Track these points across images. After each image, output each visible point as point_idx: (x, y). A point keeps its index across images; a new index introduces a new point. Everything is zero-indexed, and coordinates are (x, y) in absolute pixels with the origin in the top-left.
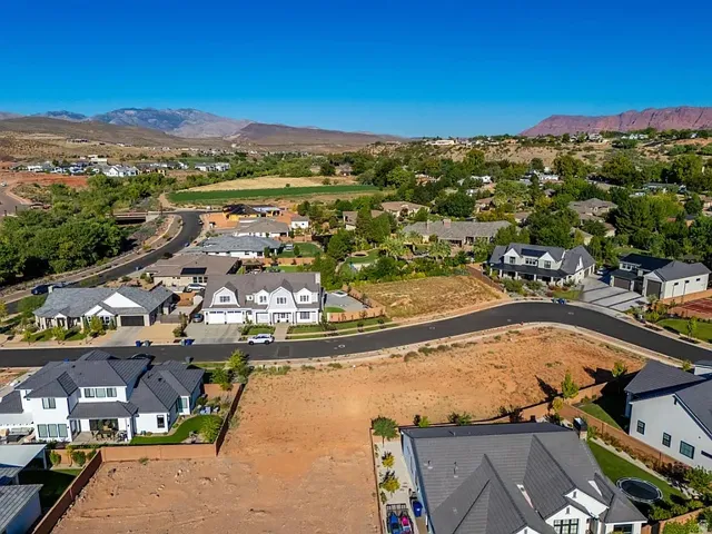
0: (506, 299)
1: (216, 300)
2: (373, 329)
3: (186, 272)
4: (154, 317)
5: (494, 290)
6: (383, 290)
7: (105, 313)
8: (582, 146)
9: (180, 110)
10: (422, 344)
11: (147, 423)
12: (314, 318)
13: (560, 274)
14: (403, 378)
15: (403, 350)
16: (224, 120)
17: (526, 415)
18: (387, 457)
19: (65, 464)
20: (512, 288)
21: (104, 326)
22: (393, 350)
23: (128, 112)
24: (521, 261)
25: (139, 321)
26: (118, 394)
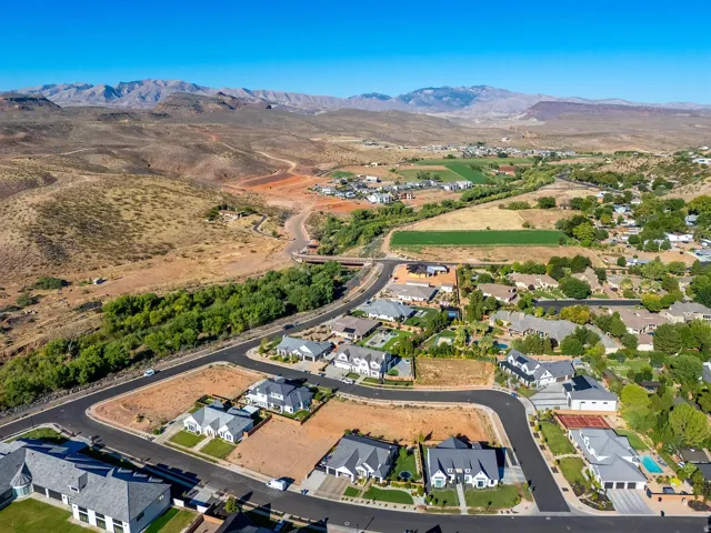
0: (491, 385)
2: (399, 388)
3: (347, 330)
4: (317, 358)
5: (491, 378)
6: (431, 364)
9: (472, 88)
11: (288, 409)
12: (378, 375)
13: (531, 378)
16: (514, 95)
19: (263, 416)
20: (501, 379)
21: (298, 359)
22: (395, 402)
23: (426, 91)
24: (515, 364)
25: (310, 359)
26: (282, 398)
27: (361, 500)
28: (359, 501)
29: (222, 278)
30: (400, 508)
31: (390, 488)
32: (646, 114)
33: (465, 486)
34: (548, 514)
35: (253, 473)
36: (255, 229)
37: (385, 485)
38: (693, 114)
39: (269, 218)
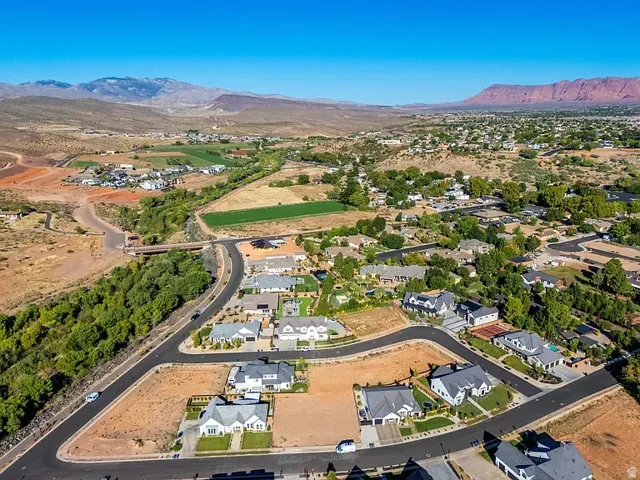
0: (409, 324)
1: (285, 330)
2: (350, 343)
3: (259, 307)
5: (404, 318)
6: (353, 318)
7: (240, 337)
8: (497, 154)
10: (370, 351)
11: (283, 386)
12: (326, 337)
13: (434, 311)
14: (362, 368)
15: (362, 354)
16: (196, 88)
17: (401, 383)
18: (359, 396)
19: (265, 398)
20: (412, 317)
22: (359, 355)
23: (108, 81)
24: (417, 303)
25: (253, 339)
26: (275, 377)
27: (418, 435)
28: (417, 436)
29: (63, 284)
30: (442, 431)
31: (427, 418)
32: (305, 107)
33: (474, 398)
34: (534, 397)
35: (313, 448)
36: (47, 227)
37: (423, 417)
38: (336, 107)
39: (54, 215)
